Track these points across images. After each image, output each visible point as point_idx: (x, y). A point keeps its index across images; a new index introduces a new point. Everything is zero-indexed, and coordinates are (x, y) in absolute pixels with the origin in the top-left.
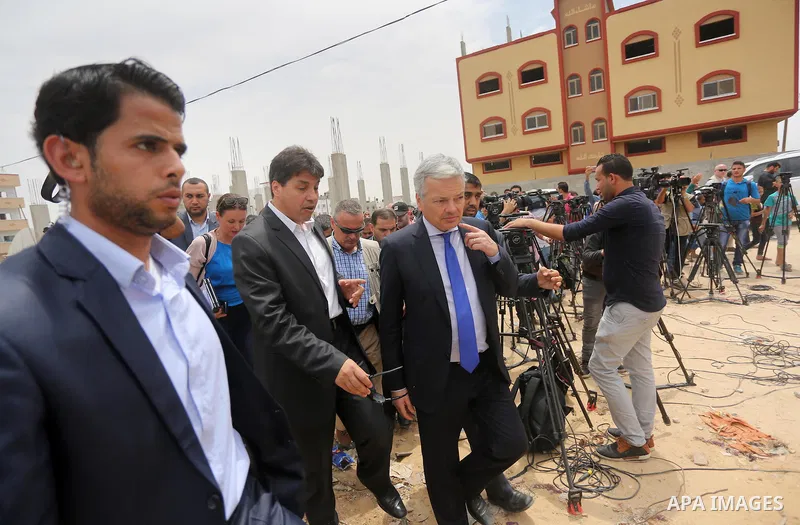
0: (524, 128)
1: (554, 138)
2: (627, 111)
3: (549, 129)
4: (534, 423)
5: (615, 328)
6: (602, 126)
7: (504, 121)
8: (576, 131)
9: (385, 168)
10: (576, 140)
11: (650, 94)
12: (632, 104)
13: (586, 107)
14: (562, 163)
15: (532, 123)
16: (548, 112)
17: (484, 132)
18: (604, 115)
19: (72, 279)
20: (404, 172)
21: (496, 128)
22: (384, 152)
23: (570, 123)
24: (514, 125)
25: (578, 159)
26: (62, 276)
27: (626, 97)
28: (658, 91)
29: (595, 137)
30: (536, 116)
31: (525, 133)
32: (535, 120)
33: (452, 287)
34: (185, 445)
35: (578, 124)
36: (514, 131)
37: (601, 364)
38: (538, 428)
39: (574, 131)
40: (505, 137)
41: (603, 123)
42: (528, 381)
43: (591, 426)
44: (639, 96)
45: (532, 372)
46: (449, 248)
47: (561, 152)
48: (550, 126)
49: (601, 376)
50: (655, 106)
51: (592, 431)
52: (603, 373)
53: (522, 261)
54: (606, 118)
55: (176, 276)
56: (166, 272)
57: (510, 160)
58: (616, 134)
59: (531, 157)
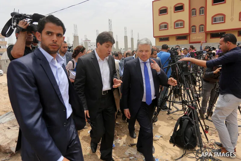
0: (174, 27)
1: (185, 30)
2: (212, 22)
3: (184, 27)
4: (186, 137)
5: (225, 104)
6: (203, 27)
7: (168, 24)
8: (193, 29)
9: (126, 38)
10: (193, 32)
11: (221, 16)
12: (214, 20)
13: (198, 20)
14: (187, 39)
15: (177, 25)
16: (184, 21)
17: (160, 27)
18: (204, 23)
19: (40, 59)
20: (132, 39)
21: (165, 26)
22: (126, 32)
23: (191, 26)
24: (171, 25)
25: (193, 38)
26: (38, 58)
27: (212, 17)
28: (224, 15)
29: (200, 31)
30: (179, 22)
31: (175, 28)
32: (179, 24)
33: (145, 79)
34: (60, 97)
35: (194, 26)
36: (171, 27)
37: (217, 118)
38: (188, 140)
39: (192, 29)
40: (168, 29)
41: (203, 26)
42: (184, 121)
43: (208, 140)
44: (217, 17)
45: (185, 117)
46: (145, 66)
47: (187, 36)
48: (184, 26)
49: (217, 123)
50: (223, 21)
51: (208, 142)
52: (218, 122)
53: (186, 74)
54: (204, 25)
55: (61, 64)
56: (59, 63)
57: (169, 37)
58: (207, 30)
59: (176, 37)
